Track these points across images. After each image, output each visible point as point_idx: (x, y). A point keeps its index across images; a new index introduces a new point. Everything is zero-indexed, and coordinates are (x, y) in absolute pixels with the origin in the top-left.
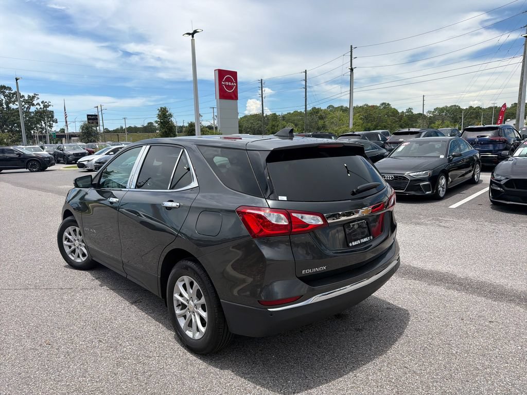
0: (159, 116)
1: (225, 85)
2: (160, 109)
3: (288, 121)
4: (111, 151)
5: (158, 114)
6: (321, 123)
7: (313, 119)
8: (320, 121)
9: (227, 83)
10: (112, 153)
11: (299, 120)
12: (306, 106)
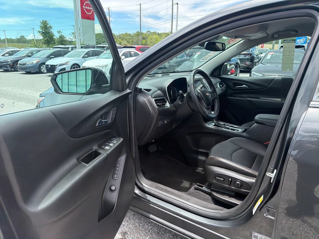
0: (42, 28)
1: (86, 9)
2: (42, 22)
3: (123, 39)
4: (7, 53)
5: (41, 26)
6: (144, 41)
7: (138, 39)
8: (143, 40)
9: (87, 8)
10: (8, 55)
11: (129, 39)
12: (141, 28)
